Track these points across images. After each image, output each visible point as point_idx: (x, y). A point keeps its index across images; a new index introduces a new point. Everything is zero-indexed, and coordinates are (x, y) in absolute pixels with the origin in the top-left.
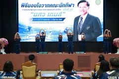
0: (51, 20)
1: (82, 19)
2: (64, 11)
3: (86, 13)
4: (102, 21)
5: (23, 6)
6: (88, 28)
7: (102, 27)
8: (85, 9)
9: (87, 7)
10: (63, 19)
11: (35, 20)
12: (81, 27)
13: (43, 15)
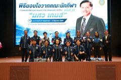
0: (51, 21)
1: (85, 20)
2: (65, 12)
3: (89, 14)
4: (106, 22)
5: (20, 6)
6: (91, 30)
7: (107, 29)
8: (88, 9)
9: (91, 8)
10: (65, 20)
11: (34, 21)
12: (84, 29)
13: (43, 16)
